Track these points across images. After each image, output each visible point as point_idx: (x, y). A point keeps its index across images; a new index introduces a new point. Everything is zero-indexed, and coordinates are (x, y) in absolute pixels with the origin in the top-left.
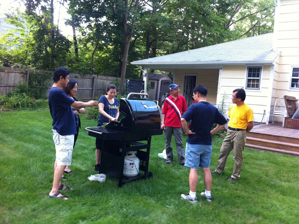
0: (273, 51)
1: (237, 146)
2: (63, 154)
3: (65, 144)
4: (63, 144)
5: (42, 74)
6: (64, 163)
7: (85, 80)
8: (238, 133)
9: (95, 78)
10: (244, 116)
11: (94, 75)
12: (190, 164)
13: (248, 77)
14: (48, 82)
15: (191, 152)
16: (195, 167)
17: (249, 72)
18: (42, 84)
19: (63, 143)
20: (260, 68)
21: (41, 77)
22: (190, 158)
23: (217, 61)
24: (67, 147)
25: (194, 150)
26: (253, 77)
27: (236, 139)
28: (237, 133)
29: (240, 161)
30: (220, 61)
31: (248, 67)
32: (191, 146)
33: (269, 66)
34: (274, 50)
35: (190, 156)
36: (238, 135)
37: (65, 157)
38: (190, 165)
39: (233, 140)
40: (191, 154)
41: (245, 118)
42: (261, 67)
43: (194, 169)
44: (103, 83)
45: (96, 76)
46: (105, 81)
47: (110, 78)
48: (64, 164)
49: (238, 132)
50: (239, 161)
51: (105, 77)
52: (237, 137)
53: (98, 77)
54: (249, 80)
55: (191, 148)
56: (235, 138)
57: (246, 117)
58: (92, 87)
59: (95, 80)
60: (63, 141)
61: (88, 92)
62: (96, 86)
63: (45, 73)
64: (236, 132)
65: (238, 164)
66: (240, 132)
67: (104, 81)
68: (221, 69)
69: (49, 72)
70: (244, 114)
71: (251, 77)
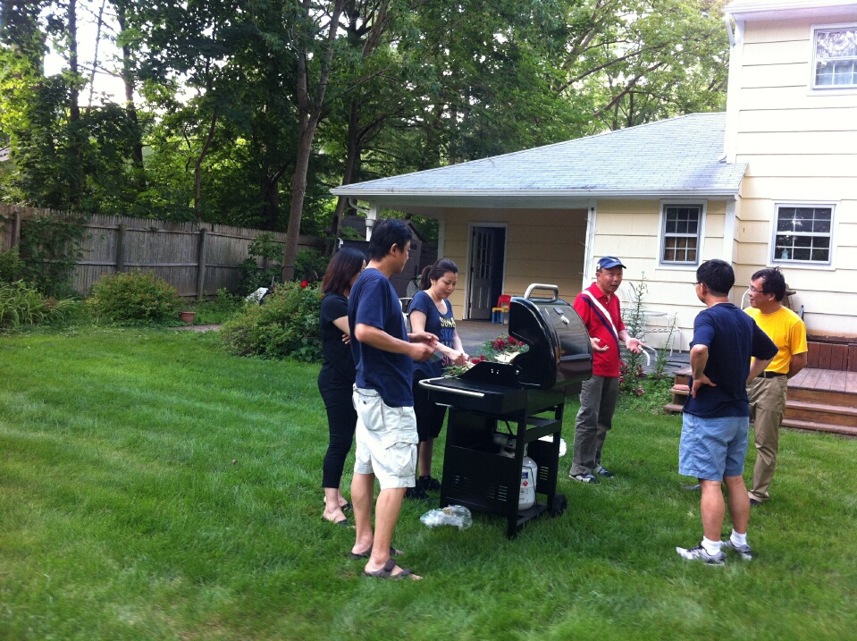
0: (725, 162)
1: (766, 418)
2: (398, 457)
3: (400, 427)
4: (395, 428)
5: (56, 221)
6: (402, 480)
7: (177, 239)
8: (770, 384)
9: (205, 235)
10: (785, 338)
11: (202, 225)
12: (704, 468)
13: (667, 231)
14: (75, 247)
15: (707, 437)
16: (715, 476)
17: (669, 217)
18: (56, 254)
19: (395, 425)
20: (699, 208)
21: (55, 232)
22: (702, 453)
23: (582, 188)
24: (405, 435)
25: (715, 433)
26: (679, 232)
27: (763, 399)
28: (768, 382)
29: (772, 456)
30: (592, 188)
31: (665, 206)
32: (705, 423)
33: (722, 203)
34: (728, 161)
35: (701, 450)
36: (770, 388)
37: (404, 465)
38: (702, 472)
39: (757, 401)
40: (707, 443)
41: (787, 345)
42: (701, 206)
43: (714, 482)
44: (228, 248)
45: (207, 226)
46: (233, 240)
47: (245, 232)
48: (402, 483)
49: (769, 380)
50: (769, 456)
51: (233, 231)
52: (769, 394)
53: (213, 230)
54: (668, 241)
55: (705, 428)
56: (762, 396)
57: (790, 341)
58: (199, 258)
59: (206, 238)
60: (395, 421)
61: (186, 274)
62: (207, 254)
63: (66, 220)
64: (764, 382)
65: (768, 463)
66: (775, 380)
67: (230, 244)
68: (593, 209)
69: (78, 216)
70: (784, 334)
71: (673, 231)
